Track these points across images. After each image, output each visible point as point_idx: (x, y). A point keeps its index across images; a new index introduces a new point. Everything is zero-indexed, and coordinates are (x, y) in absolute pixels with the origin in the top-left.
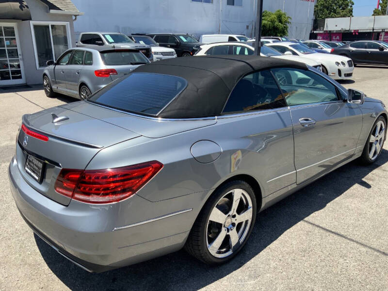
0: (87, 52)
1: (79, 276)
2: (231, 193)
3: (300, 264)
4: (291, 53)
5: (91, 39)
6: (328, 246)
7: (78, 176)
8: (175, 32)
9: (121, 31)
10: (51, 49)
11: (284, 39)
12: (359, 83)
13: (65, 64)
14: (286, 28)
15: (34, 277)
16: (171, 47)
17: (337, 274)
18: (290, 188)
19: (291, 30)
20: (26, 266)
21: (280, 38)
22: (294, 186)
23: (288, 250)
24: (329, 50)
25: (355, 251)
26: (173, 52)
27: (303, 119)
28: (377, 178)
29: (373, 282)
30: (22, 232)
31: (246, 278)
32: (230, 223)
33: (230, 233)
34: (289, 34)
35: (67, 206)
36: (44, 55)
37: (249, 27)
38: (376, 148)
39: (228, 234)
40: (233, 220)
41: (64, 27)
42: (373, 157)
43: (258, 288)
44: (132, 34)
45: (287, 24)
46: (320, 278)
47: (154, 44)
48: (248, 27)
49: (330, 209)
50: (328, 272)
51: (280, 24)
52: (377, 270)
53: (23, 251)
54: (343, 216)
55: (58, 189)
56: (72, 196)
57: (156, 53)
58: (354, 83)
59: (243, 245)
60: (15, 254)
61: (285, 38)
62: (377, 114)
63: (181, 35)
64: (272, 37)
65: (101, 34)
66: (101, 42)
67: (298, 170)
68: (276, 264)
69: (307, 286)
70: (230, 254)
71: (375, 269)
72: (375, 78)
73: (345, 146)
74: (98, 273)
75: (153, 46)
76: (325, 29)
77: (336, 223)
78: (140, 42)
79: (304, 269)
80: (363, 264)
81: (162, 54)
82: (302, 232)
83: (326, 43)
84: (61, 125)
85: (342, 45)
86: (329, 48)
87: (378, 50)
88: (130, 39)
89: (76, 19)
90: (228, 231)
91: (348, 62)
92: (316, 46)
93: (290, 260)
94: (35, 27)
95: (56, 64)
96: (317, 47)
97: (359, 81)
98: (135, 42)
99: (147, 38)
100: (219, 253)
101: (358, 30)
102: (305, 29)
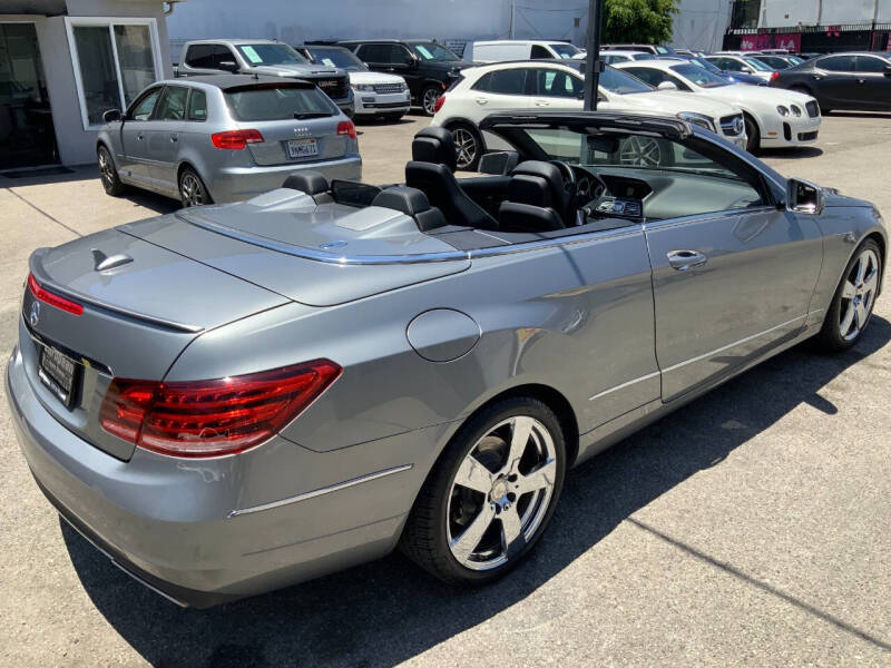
0: (194, 90)
1: (160, 614)
2: (508, 425)
3: (658, 587)
4: (673, 85)
5: (210, 57)
6: (725, 546)
7: (148, 396)
8: (408, 37)
9: (279, 37)
10: (116, 82)
11: (662, 50)
12: (833, 155)
13: (145, 117)
14: (667, 23)
15: (61, 616)
16: (397, 71)
17: (742, 610)
18: (647, 410)
19: (680, 28)
20: (44, 592)
21: (652, 48)
22: (658, 404)
23: (633, 554)
24: (767, 76)
25: (787, 557)
26: (400, 85)
27: (675, 252)
28: (853, 384)
29: (821, 629)
30: (38, 513)
31: (534, 618)
32: (504, 494)
33: (502, 516)
34: (673, 37)
35: (127, 461)
36: (102, 97)
37: (581, 23)
38: (856, 312)
39: (497, 516)
40: (511, 487)
41: (145, 30)
42: (848, 334)
43: (559, 643)
44: (306, 43)
45: (670, 14)
46: (702, 620)
47: (356, 64)
48: (577, 22)
49: (739, 458)
50: (721, 606)
51: (653, 13)
52: (832, 602)
53: (38, 557)
54: (766, 474)
55: (106, 424)
56: (138, 440)
57: (361, 87)
58: (822, 156)
59: (531, 545)
60: (20, 563)
61: (665, 47)
62: (858, 234)
63: (419, 44)
64: (634, 45)
65: (231, 44)
66: (233, 63)
67: (664, 371)
68: (605, 587)
69: (670, 638)
70: (501, 563)
71: (829, 599)
72: (872, 142)
73: (785, 308)
74: (200, 608)
75: (355, 71)
76: (760, 26)
77: (750, 492)
78: (324, 61)
79: (667, 598)
80: (802, 586)
81: (375, 90)
82: (668, 512)
83: (761, 59)
84: (115, 276)
85: (797, 63)
86: (769, 71)
87: (881, 75)
88: (299, 55)
89: (171, 10)
90: (498, 511)
91: (808, 104)
92: (736, 66)
93: (635, 578)
94: (78, 30)
95: (124, 119)
96: (739, 69)
97: (832, 150)
98: (313, 62)
99: (340, 51)
100: (477, 559)
101: (840, 26)
102: (713, 24)
